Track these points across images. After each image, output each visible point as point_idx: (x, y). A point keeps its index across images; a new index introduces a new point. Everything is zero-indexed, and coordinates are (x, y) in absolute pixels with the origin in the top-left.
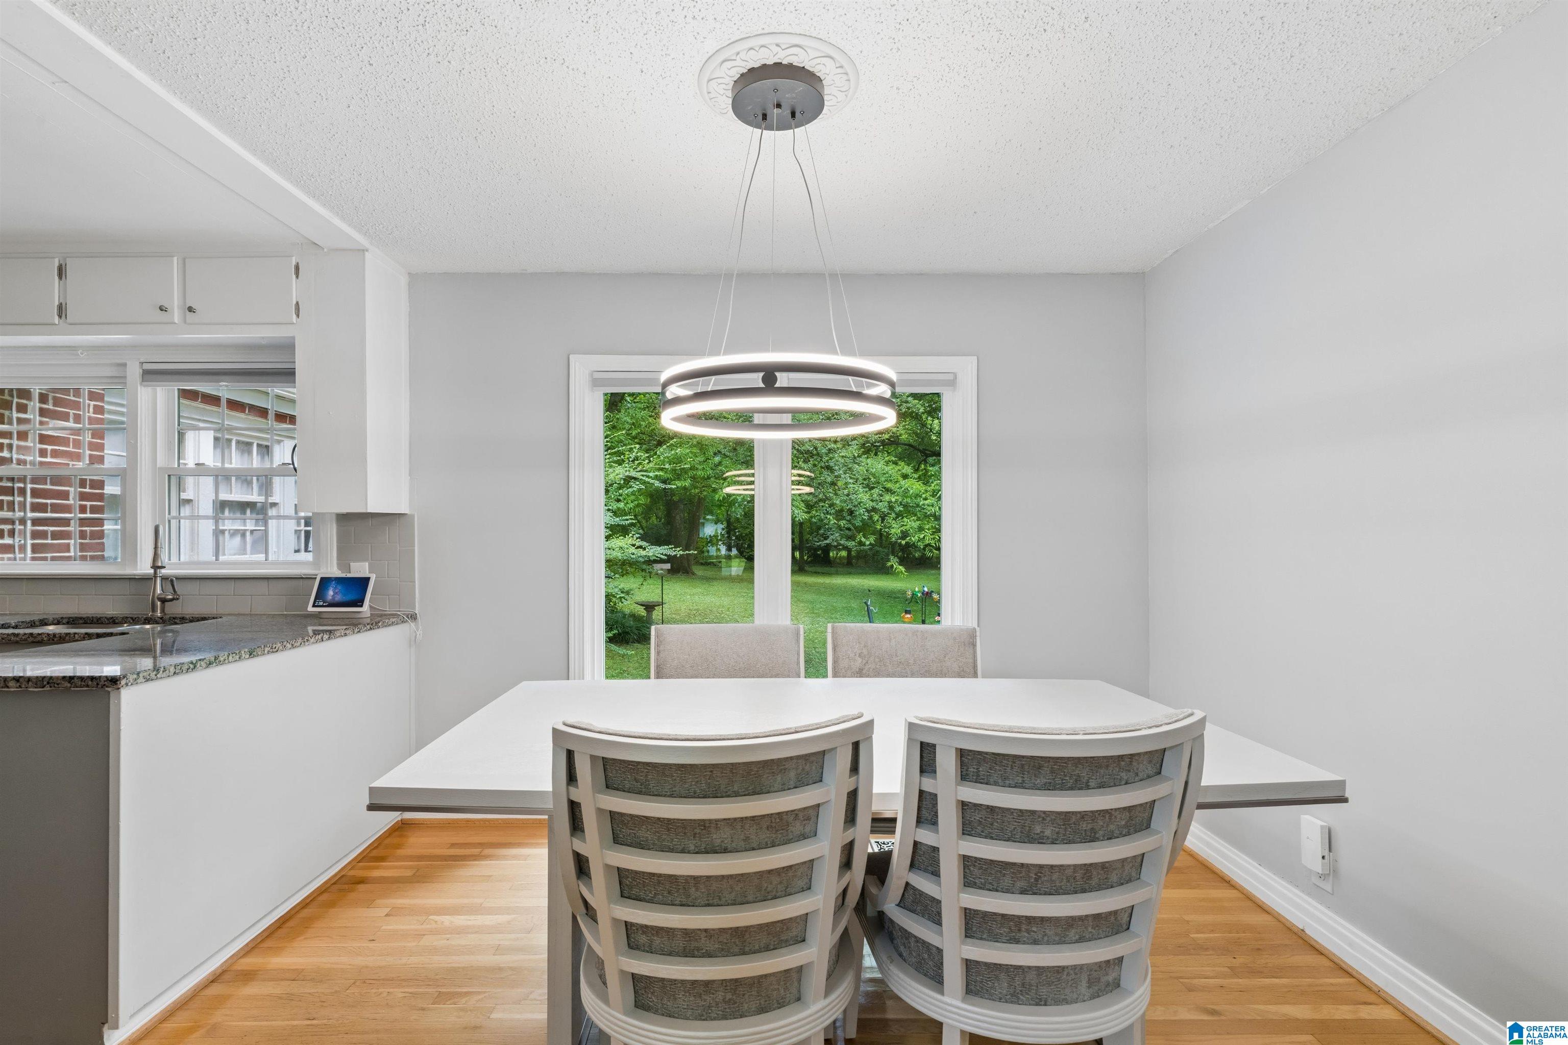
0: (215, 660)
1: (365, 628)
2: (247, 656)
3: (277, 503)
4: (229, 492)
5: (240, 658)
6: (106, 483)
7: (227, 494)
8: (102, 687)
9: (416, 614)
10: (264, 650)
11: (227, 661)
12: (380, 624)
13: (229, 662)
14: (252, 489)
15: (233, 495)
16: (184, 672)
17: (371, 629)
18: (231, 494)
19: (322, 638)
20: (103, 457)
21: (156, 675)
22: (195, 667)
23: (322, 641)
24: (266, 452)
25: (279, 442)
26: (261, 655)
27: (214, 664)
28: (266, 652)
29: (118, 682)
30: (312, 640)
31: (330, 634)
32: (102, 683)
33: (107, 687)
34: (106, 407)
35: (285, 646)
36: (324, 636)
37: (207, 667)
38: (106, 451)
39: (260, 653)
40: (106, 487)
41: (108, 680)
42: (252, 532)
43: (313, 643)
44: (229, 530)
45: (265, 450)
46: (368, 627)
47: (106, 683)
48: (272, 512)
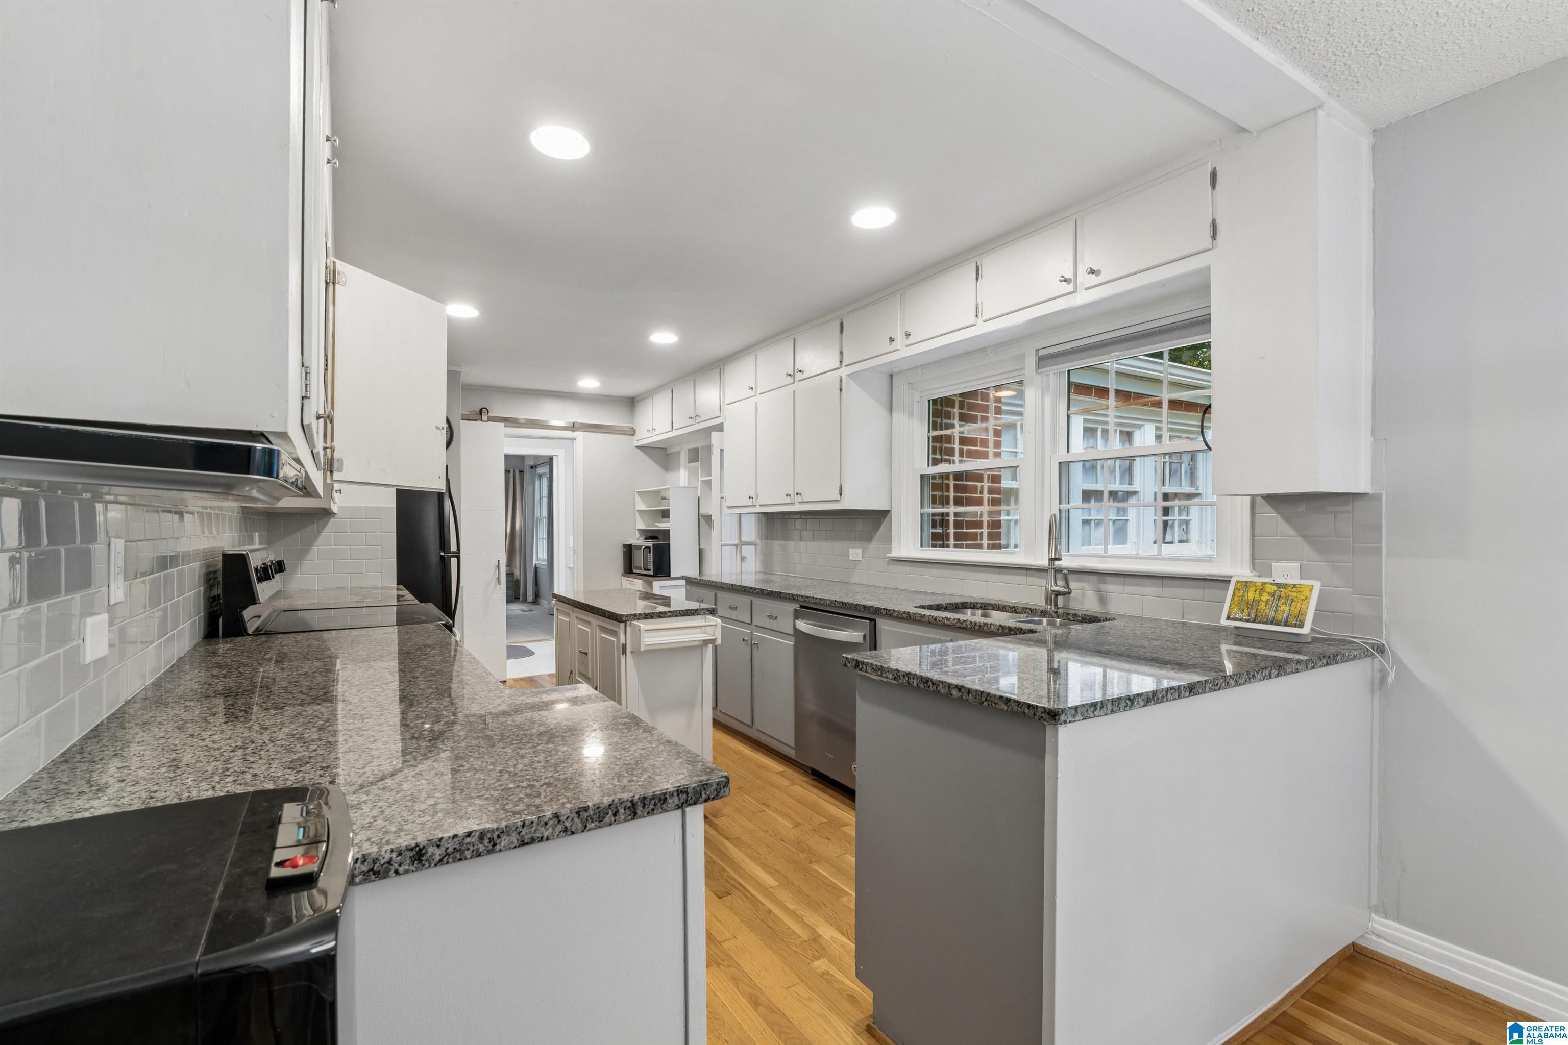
0: (1153, 697)
1: (1321, 663)
2: (1187, 693)
3: (1138, 492)
4: (1095, 481)
5: (1179, 696)
6: (1003, 478)
7: (1092, 483)
8: (1039, 719)
9: (1384, 645)
10: (1205, 687)
11: (1165, 699)
12: (1339, 658)
13: (1167, 701)
14: (1115, 478)
15: (1098, 485)
16: (1122, 710)
17: (1328, 664)
18: (1097, 483)
19: (1270, 674)
20: (1000, 452)
21: (1093, 712)
22: (1133, 704)
23: (1270, 678)
24: (1126, 439)
25: (1140, 427)
26: (1201, 693)
27: (1152, 702)
28: (1207, 689)
29: (1057, 718)
30: (1259, 676)
31: (1279, 669)
32: (1039, 714)
33: (1044, 720)
34: (1004, 408)
35: (1228, 683)
36: (1273, 672)
37: (1145, 706)
38: (1003, 449)
39: (1200, 691)
40: (1002, 482)
41: (1045, 711)
42: (1114, 521)
43: (1260, 680)
44: (1095, 520)
45: (1127, 436)
46: (1324, 661)
47: (1043, 715)
48: (1133, 500)
